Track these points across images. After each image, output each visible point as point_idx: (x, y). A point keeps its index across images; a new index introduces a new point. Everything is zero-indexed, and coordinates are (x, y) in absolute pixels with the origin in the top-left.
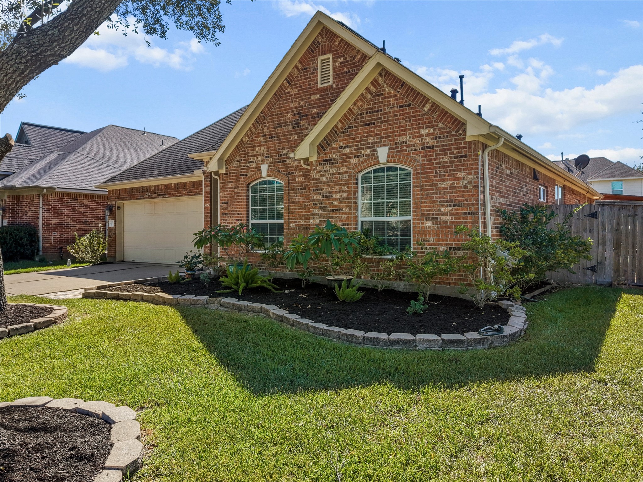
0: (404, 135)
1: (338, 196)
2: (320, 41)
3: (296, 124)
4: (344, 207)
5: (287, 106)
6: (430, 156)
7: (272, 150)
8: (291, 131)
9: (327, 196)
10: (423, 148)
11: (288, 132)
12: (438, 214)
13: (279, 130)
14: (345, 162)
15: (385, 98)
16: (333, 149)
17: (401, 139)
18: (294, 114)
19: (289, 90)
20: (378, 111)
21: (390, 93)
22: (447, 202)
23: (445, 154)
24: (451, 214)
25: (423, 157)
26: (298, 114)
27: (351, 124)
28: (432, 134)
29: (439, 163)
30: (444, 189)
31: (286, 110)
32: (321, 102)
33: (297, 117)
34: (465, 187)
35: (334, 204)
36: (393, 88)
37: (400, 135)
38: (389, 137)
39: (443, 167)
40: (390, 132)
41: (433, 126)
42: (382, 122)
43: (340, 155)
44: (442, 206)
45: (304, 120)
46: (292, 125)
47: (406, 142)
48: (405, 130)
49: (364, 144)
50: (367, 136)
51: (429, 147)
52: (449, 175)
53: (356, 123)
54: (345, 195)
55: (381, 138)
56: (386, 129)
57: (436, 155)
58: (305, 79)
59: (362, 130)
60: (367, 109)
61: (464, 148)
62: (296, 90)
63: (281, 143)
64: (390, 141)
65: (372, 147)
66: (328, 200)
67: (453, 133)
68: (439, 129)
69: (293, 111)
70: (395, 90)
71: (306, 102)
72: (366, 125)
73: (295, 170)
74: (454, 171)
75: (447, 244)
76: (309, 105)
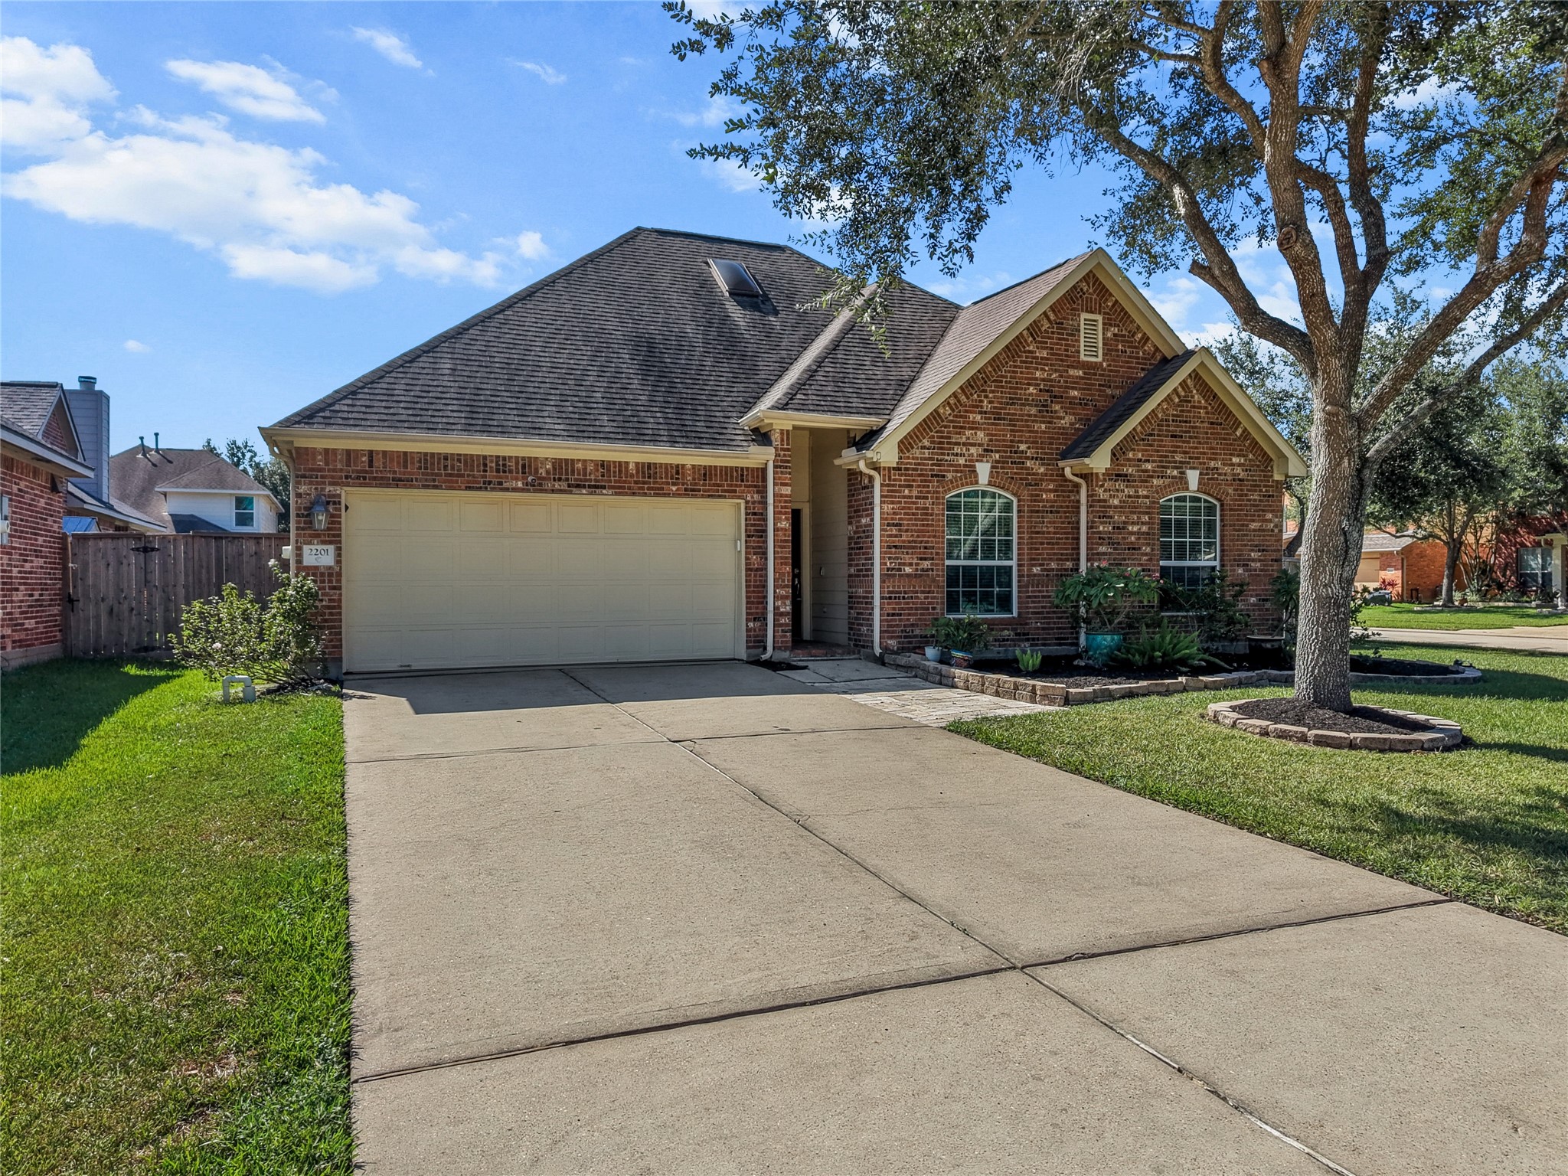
0: (1215, 459)
1: (1136, 529)
2: (1085, 289)
3: (1043, 406)
4: (1143, 544)
5: (1028, 373)
6: (1242, 490)
7: (997, 440)
8: (1035, 416)
9: (1119, 528)
10: (1234, 480)
11: (1030, 415)
12: (1249, 560)
13: (1012, 409)
14: (1146, 481)
15: (1194, 407)
16: (1129, 460)
17: (1212, 464)
18: (1041, 390)
19: (1031, 348)
20: (1186, 422)
21: (1199, 402)
22: (1256, 546)
23: (1255, 491)
24: (1260, 561)
25: (1235, 490)
26: (1048, 391)
27: (1153, 430)
28: (1243, 465)
29: (1249, 500)
30: (1254, 530)
31: (1026, 379)
32: (1086, 384)
33: (1046, 396)
34: (1272, 531)
35: (1129, 540)
36: (1204, 397)
37: (1211, 459)
38: (1199, 458)
39: (1254, 505)
40: (1201, 453)
41: (1244, 456)
42: (1190, 437)
43: (1137, 471)
44: (1252, 550)
45: (1058, 403)
46: (1036, 406)
47: (1217, 469)
48: (1216, 454)
49: (1170, 462)
50: (1174, 452)
51: (1240, 480)
52: (1259, 516)
53: (1160, 430)
54: (1144, 528)
55: (1190, 458)
56: (1196, 448)
57: (1248, 490)
58: (1060, 339)
59: (1168, 442)
60: (1173, 415)
61: (1272, 486)
62: (1045, 352)
63: (1017, 431)
64: (1200, 463)
65: (1181, 468)
66: (1120, 533)
67: (1262, 468)
68: (1250, 460)
69: (1039, 385)
70: (1206, 401)
71: (1061, 376)
72: (1172, 436)
73: (1041, 480)
74: (1263, 511)
75: (1257, 595)
76: (1066, 382)
